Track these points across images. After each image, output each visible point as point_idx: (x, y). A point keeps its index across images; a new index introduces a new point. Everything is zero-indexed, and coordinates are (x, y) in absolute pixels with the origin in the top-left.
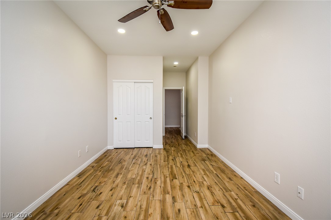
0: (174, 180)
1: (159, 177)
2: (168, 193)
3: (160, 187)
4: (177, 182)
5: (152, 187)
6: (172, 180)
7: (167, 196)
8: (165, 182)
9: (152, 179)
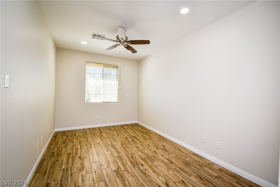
0: (116, 169)
1: (133, 169)
2: (117, 157)
3: (125, 160)
4: (114, 168)
5: (131, 159)
6: (118, 169)
7: (117, 155)
8: (124, 165)
9: (137, 164)
